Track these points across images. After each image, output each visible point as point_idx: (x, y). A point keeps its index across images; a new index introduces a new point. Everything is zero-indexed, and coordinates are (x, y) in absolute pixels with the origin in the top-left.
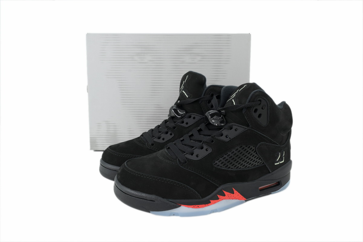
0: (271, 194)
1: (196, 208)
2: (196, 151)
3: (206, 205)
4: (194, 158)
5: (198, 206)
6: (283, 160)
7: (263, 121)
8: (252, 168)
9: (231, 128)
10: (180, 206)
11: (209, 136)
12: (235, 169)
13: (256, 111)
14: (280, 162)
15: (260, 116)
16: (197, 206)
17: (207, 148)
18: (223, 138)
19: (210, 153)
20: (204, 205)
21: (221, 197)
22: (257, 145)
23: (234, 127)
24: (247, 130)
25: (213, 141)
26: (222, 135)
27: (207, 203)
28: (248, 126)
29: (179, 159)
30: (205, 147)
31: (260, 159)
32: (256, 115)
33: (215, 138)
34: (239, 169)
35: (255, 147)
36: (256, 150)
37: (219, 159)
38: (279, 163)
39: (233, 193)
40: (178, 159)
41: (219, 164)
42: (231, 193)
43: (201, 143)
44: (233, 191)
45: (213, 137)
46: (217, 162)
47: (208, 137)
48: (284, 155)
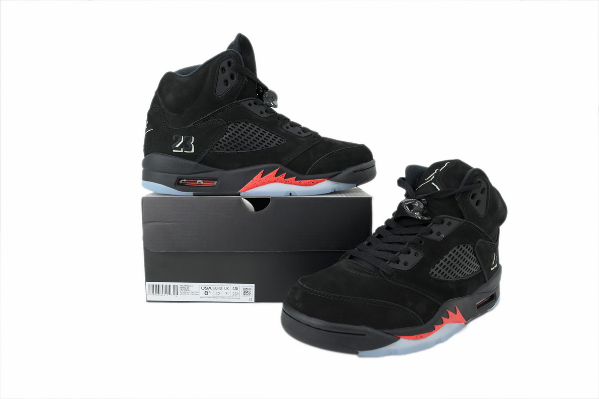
0: (487, 312)
1: (419, 339)
2: (403, 258)
3: (430, 333)
4: (400, 267)
5: (421, 335)
7: (481, 210)
9: (442, 222)
10: (399, 339)
11: (415, 234)
12: (454, 279)
13: (473, 197)
15: (478, 203)
17: (416, 253)
18: (433, 236)
19: (422, 259)
20: (428, 333)
22: (475, 244)
23: (447, 221)
24: (463, 224)
25: (421, 242)
26: (431, 232)
27: (431, 329)
28: (462, 217)
29: (382, 271)
30: (413, 251)
32: (473, 202)
33: (424, 237)
34: (459, 279)
36: (474, 250)
39: (456, 314)
40: (380, 271)
43: (406, 245)
45: (420, 236)
46: (432, 270)
47: (414, 236)
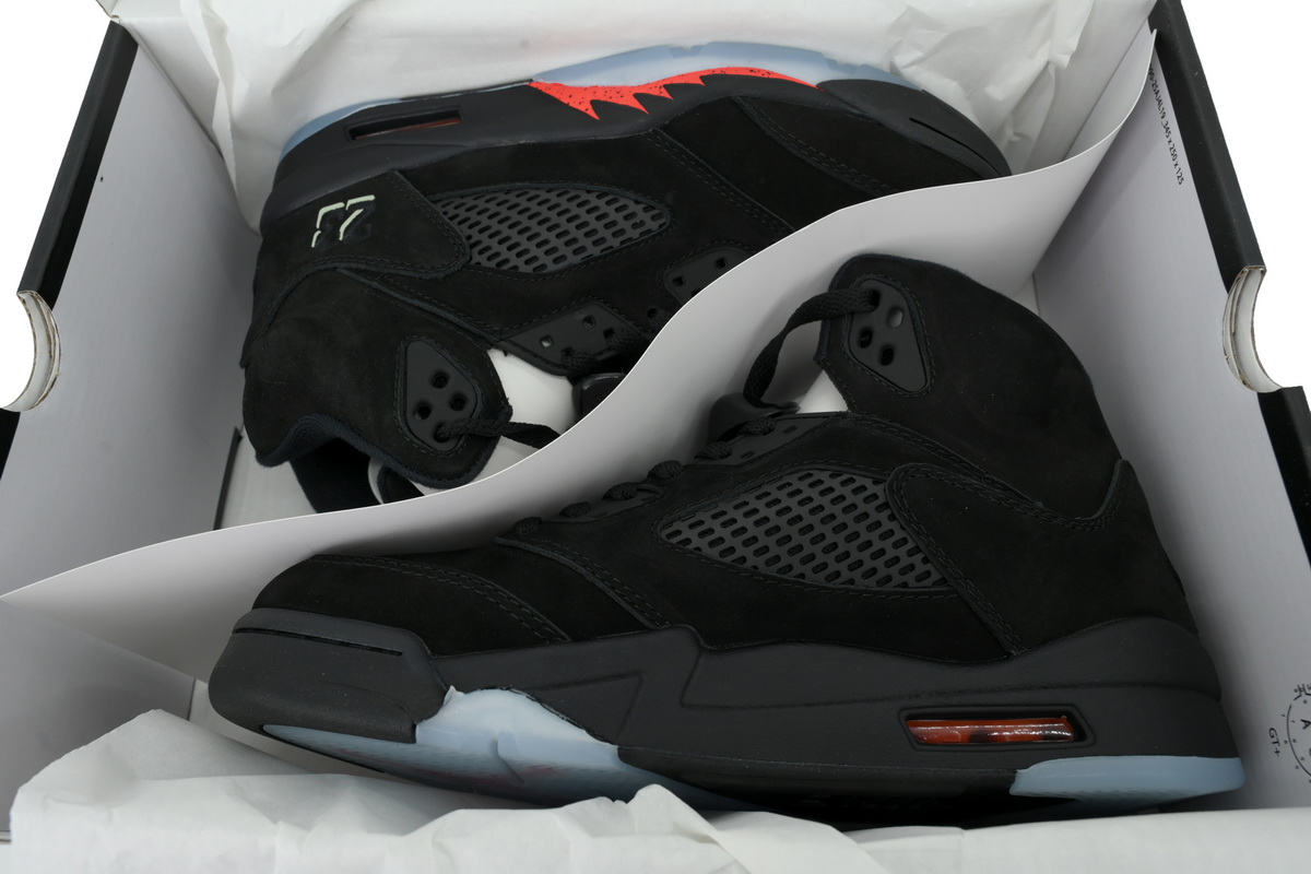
6: (325, 215)
8: (491, 187)
14: (344, 208)
16: (759, 75)
21: (655, 92)
31: (452, 218)
35: (473, 262)
37: (641, 234)
38: (351, 202)
41: (646, 217)
42: (606, 103)
44: (594, 108)
48: (318, 233)
